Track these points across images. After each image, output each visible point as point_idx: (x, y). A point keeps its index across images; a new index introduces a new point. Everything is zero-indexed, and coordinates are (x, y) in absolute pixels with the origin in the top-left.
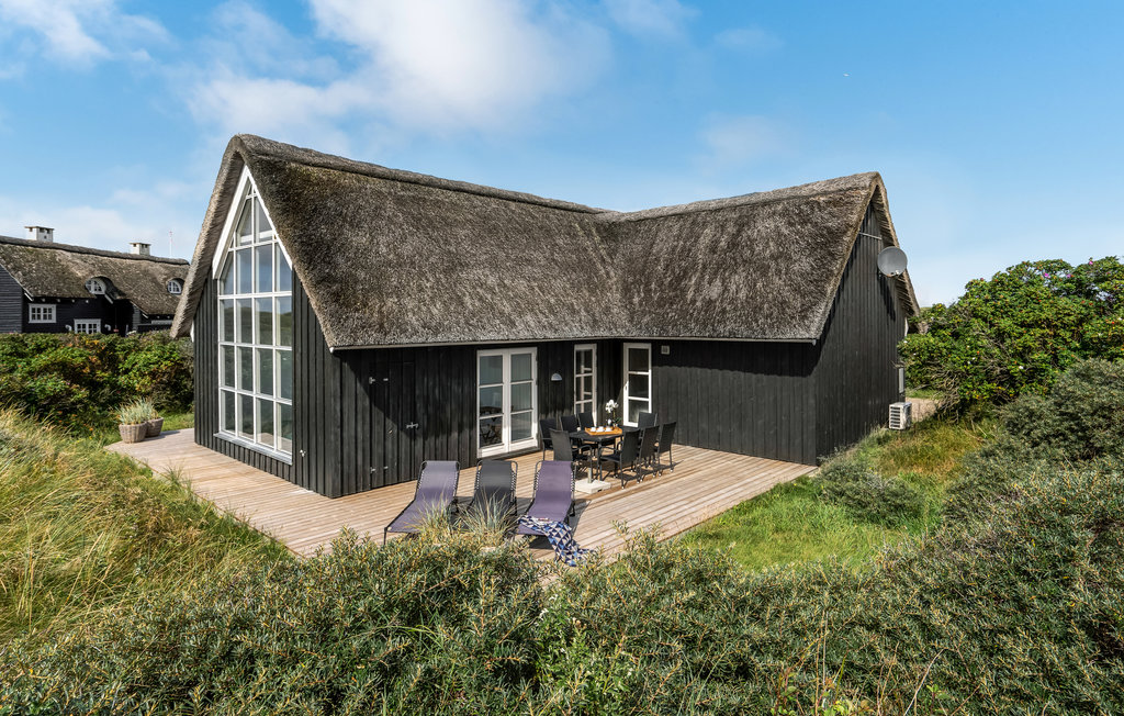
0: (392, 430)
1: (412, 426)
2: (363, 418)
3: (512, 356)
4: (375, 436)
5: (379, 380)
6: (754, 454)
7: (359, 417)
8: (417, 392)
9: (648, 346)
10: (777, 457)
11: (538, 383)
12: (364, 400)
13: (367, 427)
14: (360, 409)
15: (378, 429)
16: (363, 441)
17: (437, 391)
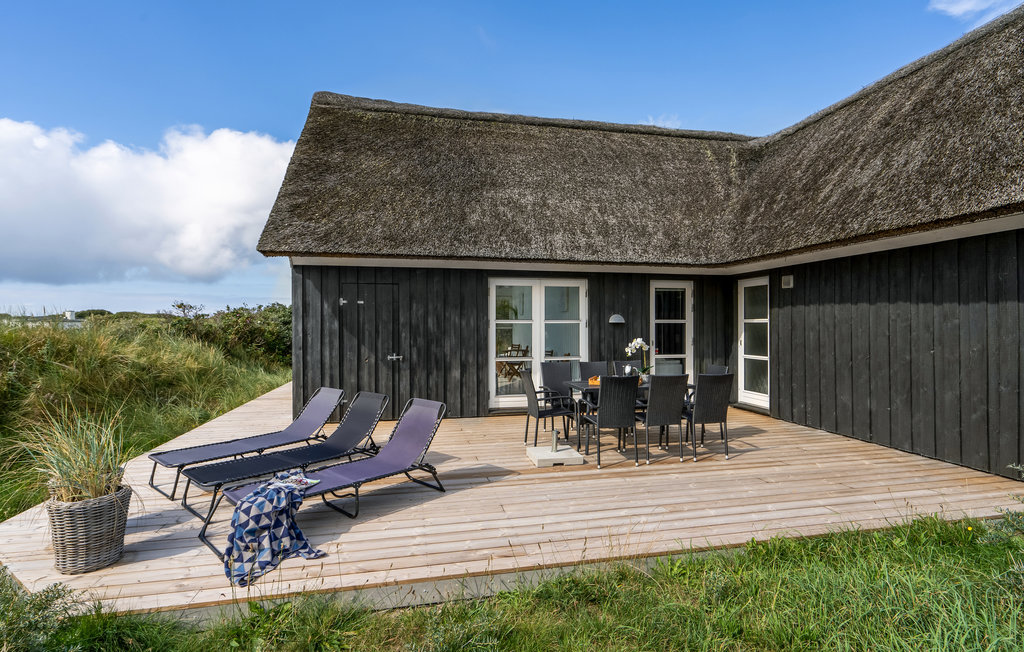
0: (368, 358)
1: (395, 357)
2: (331, 342)
3: (546, 287)
4: (346, 365)
5: (351, 303)
6: (936, 454)
7: (327, 340)
8: (402, 320)
9: (764, 281)
10: (961, 457)
11: (590, 324)
12: (331, 323)
13: (336, 353)
14: (326, 332)
15: (350, 356)
16: (331, 367)
17: (430, 320)
